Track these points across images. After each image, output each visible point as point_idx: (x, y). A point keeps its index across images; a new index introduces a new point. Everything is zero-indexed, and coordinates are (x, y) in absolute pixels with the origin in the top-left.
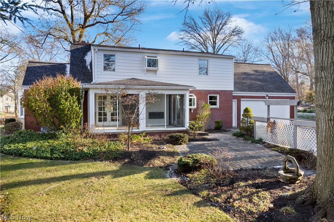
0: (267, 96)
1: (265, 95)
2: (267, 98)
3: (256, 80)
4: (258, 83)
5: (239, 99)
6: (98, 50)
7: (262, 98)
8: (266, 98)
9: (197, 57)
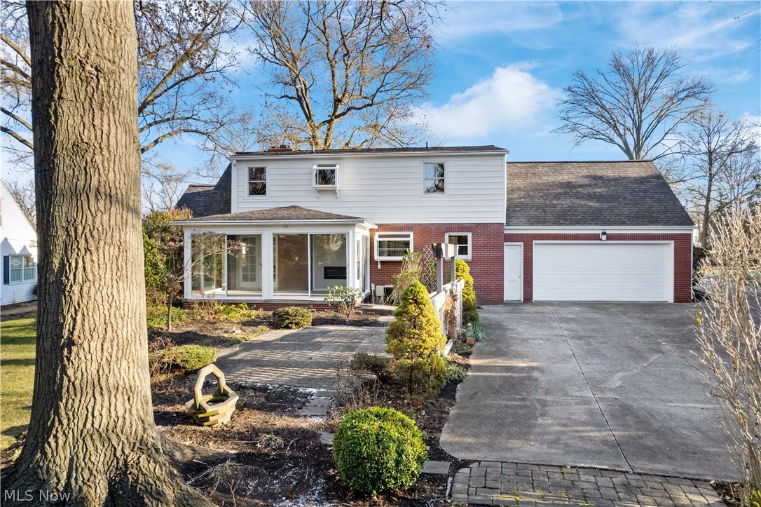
0: (604, 234)
1: (600, 232)
2: (604, 237)
3: (591, 197)
4: (591, 204)
5: (528, 241)
6: (237, 161)
7: (592, 240)
8: (601, 240)
9: (420, 159)
